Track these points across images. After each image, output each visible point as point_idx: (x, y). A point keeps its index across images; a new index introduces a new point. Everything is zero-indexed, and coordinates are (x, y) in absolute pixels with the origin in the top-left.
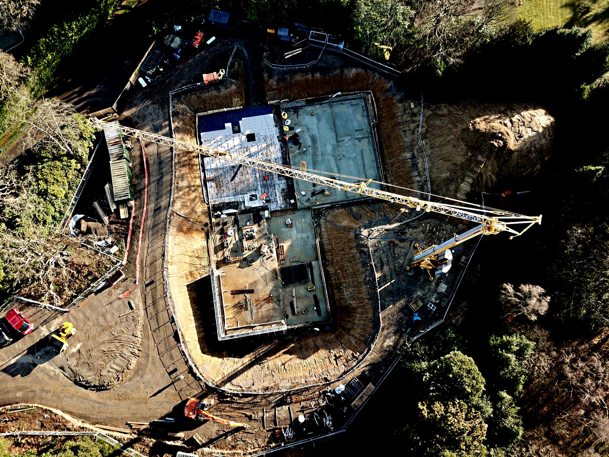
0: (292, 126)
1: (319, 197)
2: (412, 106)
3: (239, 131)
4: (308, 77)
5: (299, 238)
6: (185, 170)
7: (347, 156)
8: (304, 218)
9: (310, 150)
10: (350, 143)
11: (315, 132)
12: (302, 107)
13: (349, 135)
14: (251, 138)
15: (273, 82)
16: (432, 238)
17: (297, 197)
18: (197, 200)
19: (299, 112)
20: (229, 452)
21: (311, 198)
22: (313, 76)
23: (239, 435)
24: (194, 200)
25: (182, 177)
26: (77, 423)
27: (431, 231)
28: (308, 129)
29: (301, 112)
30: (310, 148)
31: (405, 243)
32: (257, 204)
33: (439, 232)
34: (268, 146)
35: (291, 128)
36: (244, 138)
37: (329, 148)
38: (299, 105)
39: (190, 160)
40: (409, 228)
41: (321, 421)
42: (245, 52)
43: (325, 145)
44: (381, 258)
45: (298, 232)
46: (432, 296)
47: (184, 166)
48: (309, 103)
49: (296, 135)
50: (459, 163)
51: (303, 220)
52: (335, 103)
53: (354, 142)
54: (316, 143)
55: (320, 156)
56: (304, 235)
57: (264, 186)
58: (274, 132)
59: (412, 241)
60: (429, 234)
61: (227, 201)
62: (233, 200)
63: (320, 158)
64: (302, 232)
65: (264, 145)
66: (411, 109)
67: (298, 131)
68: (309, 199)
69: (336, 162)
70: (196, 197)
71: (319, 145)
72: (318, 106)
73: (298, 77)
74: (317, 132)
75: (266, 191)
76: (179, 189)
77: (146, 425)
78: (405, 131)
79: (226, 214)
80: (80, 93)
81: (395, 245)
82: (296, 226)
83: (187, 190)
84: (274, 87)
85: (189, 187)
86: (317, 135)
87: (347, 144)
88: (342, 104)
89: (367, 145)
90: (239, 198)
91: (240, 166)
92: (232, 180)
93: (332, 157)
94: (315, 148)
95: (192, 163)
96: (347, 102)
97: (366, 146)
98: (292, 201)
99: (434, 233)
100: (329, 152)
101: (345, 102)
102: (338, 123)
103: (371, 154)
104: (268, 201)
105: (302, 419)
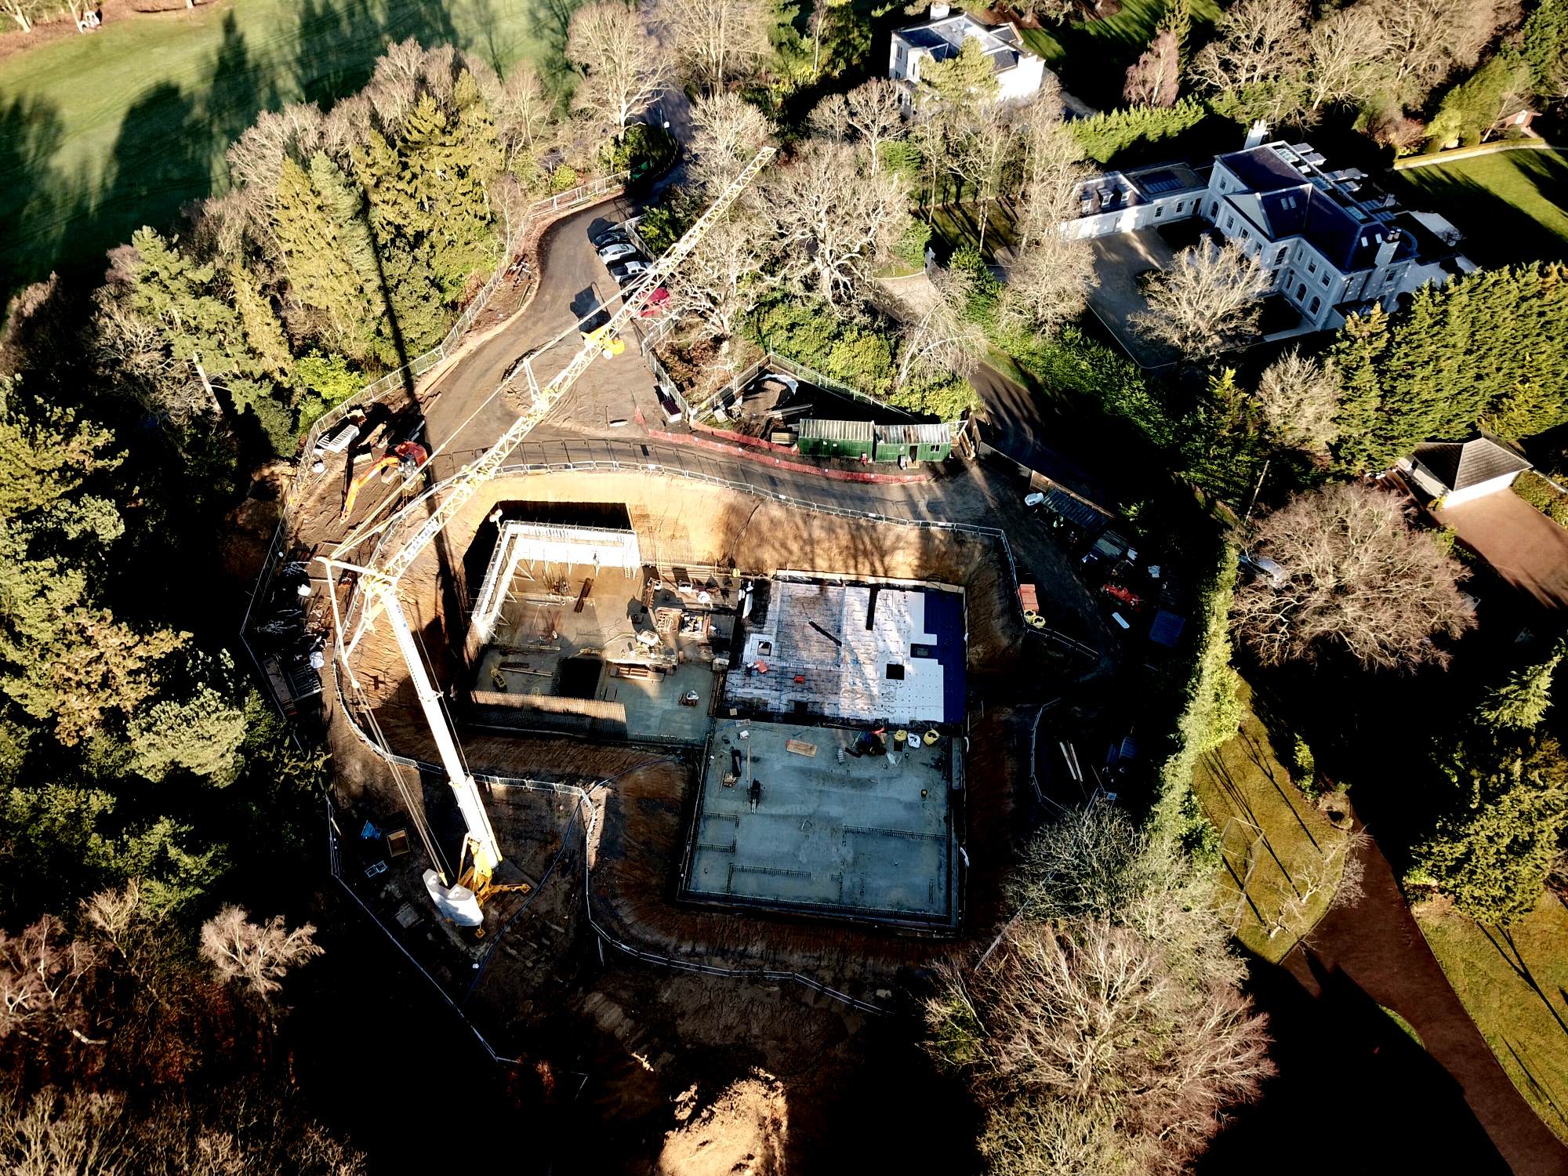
0: (905, 750)
1: (727, 762)
2: (882, 993)
3: (914, 654)
4: (1009, 785)
5: (651, 712)
6: (844, 538)
7: (806, 845)
8: (692, 730)
9: (840, 771)
10: (836, 859)
11: (879, 792)
12: (949, 779)
13: (855, 861)
14: (895, 672)
15: (1007, 714)
16: (527, 929)
17: (739, 723)
18: (784, 553)
19: (934, 771)
20: (319, 491)
21: (729, 747)
22: (1009, 795)
23: (335, 509)
24: (784, 545)
25: (831, 530)
26: (473, 342)
27: (545, 931)
28: (890, 779)
29: (936, 775)
30: (844, 772)
31: (541, 867)
32: (751, 651)
33: (535, 951)
34: (871, 697)
35: (899, 746)
36: (898, 660)
37: (834, 810)
38: (955, 774)
39: (865, 553)
40: (572, 885)
41: (282, 617)
42: (1088, 677)
43: (843, 802)
44: (529, 807)
45: (665, 711)
46: (400, 888)
47: (853, 538)
48: (953, 797)
49: (881, 751)
50: (679, 1021)
51: (687, 727)
52: (944, 851)
53: (836, 868)
54: (853, 787)
55: (820, 787)
56: (654, 722)
57: (783, 673)
58: (901, 715)
59: (538, 882)
60: (538, 925)
61: (770, 607)
62: (769, 616)
63: (814, 785)
64: (663, 719)
65: (875, 691)
66: (875, 988)
67: (891, 757)
68: (727, 742)
69: (796, 816)
70: (791, 552)
71: (847, 791)
72: (943, 812)
73: (1010, 765)
74: (880, 795)
75: (773, 674)
76: (807, 518)
77: (425, 411)
78: (819, 959)
79: (743, 600)
80: (1030, 421)
81: (544, 843)
82: (679, 711)
83: (805, 535)
84: (995, 717)
85: (811, 542)
86: (871, 794)
87: (834, 849)
88: (940, 866)
89: (822, 895)
90: (771, 626)
91: (839, 643)
92: (812, 624)
93: (811, 811)
94: (843, 781)
95: (860, 559)
96: (943, 879)
97: (819, 889)
98: (733, 712)
99: (536, 938)
100: (825, 809)
101: (943, 872)
102: (893, 843)
103: (797, 898)
104: (749, 672)
105: (304, 591)
